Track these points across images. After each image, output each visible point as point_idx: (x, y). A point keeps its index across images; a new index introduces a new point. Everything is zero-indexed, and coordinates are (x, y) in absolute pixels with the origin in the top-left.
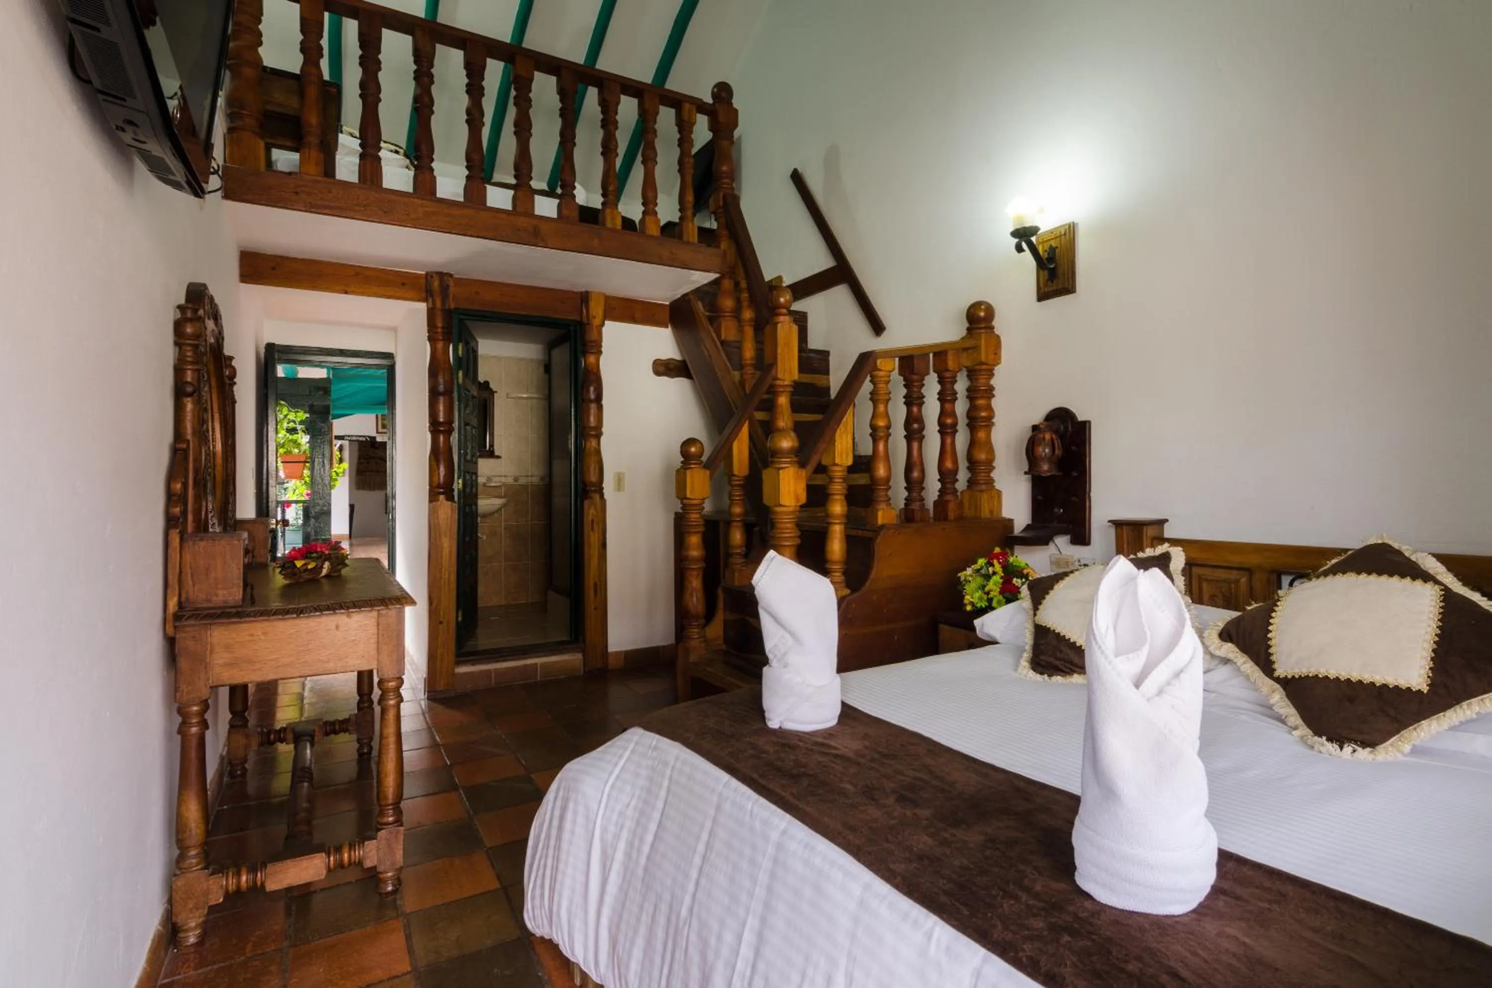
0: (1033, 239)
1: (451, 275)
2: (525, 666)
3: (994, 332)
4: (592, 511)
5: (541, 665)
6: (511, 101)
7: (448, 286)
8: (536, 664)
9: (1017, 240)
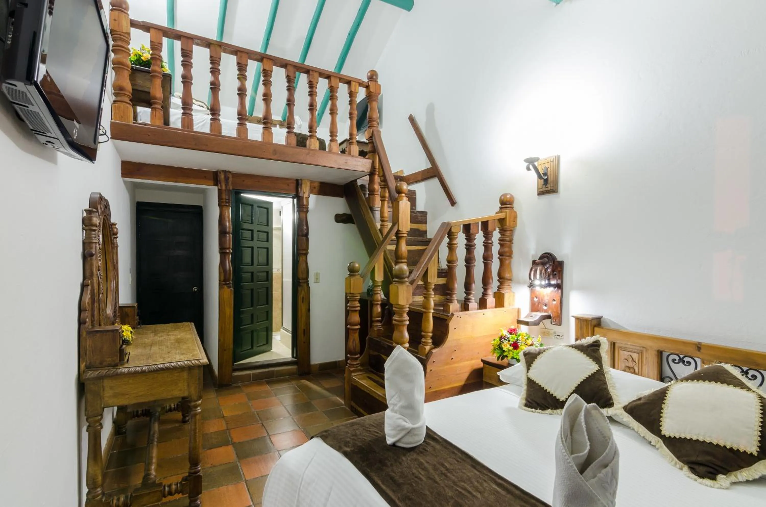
0: (536, 164)
1: (230, 172)
2: (268, 371)
3: (513, 210)
4: (303, 293)
5: (276, 371)
6: (261, 82)
7: (229, 178)
8: (274, 371)
9: (527, 164)
